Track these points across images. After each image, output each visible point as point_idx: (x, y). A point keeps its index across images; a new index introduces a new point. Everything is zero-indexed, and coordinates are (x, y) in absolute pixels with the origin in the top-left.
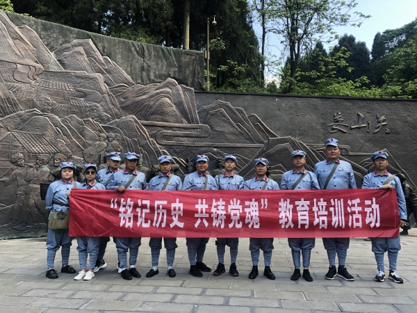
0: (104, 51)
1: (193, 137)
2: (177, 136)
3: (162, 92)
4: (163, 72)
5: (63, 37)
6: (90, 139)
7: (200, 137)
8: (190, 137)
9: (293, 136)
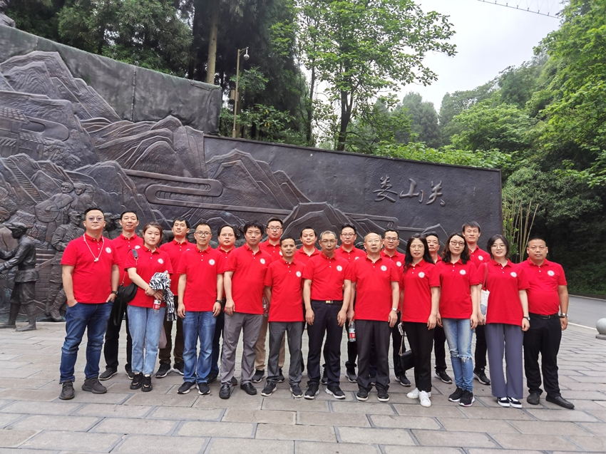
0: (77, 70)
1: (198, 195)
2: (176, 193)
3: (158, 134)
4: (162, 108)
5: (16, 46)
6: (47, 190)
7: (208, 196)
8: (194, 195)
9: (329, 202)
